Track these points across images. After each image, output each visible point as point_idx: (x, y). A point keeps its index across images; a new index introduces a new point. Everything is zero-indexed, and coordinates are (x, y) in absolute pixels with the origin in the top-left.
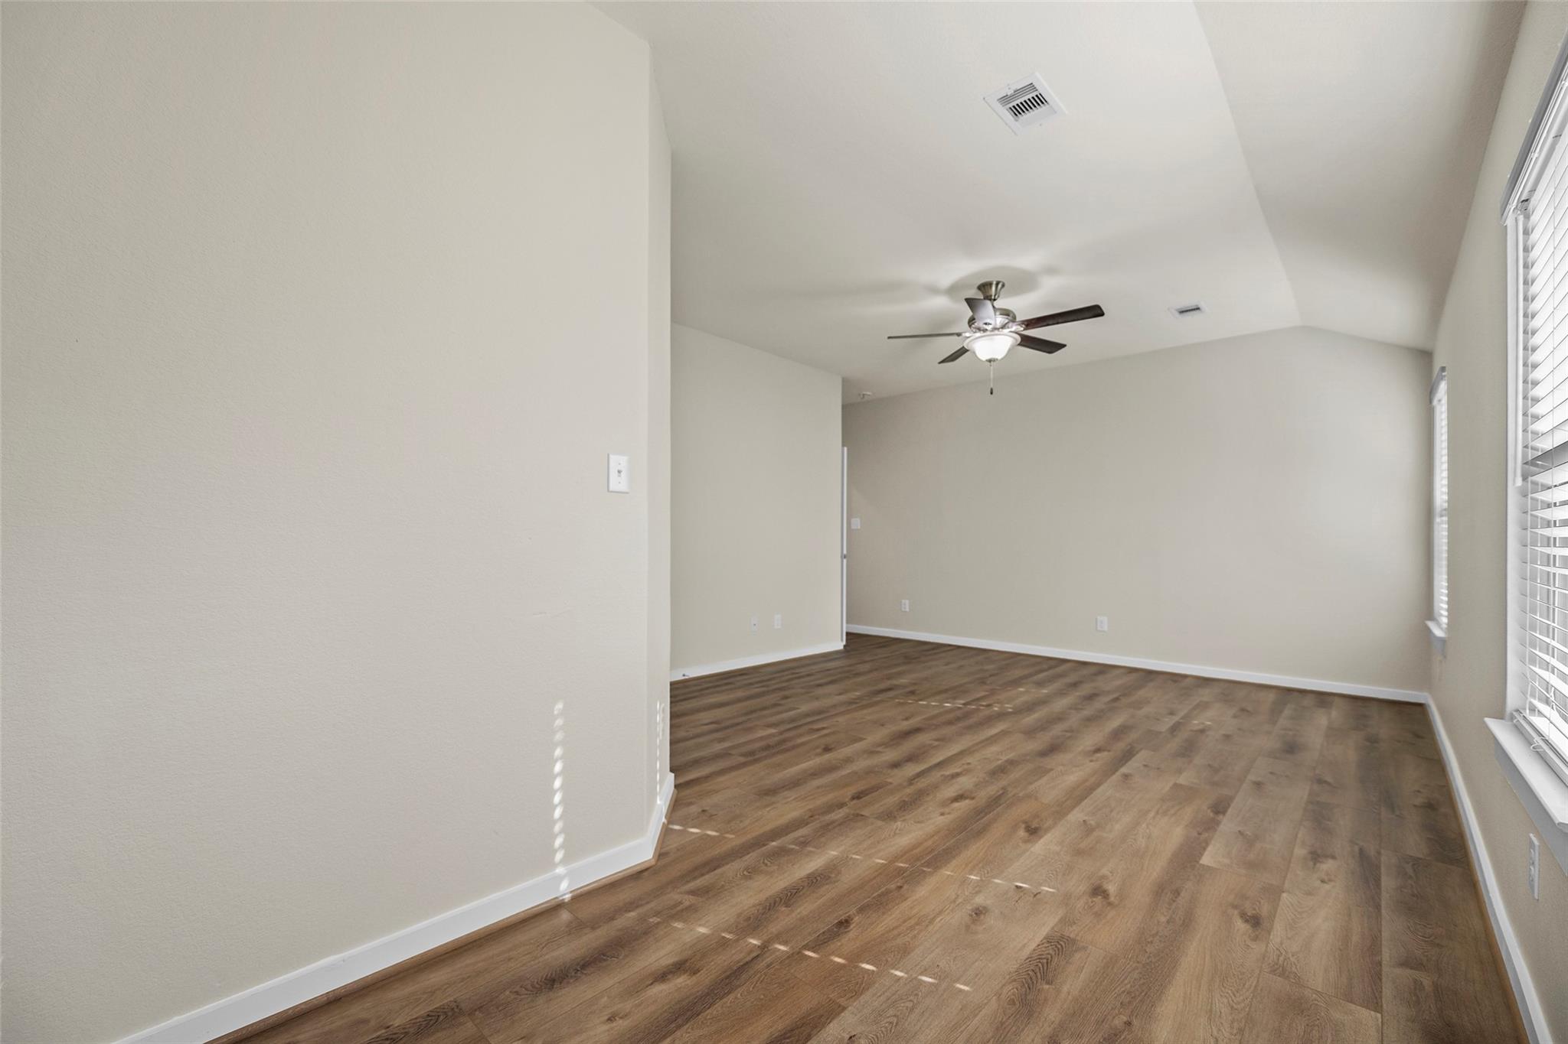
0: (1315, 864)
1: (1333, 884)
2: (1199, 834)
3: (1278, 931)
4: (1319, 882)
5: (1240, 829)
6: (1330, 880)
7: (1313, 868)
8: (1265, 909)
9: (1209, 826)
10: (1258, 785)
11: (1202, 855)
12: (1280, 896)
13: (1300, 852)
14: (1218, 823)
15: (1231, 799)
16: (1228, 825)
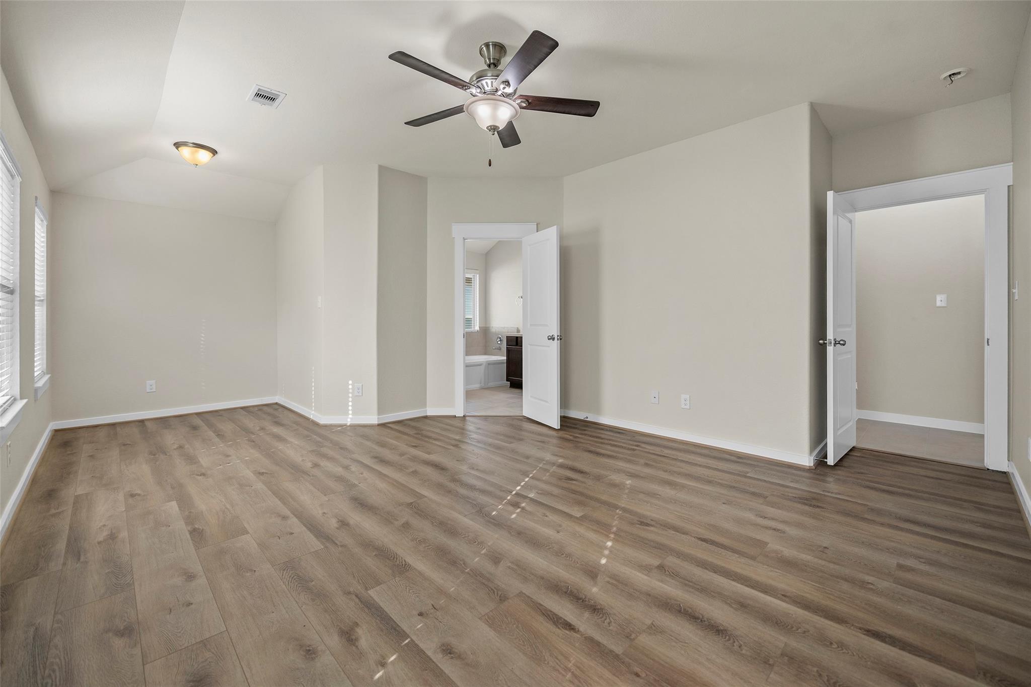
0: (111, 532)
1: (98, 527)
2: (190, 512)
3: (121, 497)
4: (107, 524)
5: (170, 528)
6: (100, 528)
7: (111, 529)
8: (131, 501)
9: (190, 519)
10: (190, 577)
11: (178, 504)
12: (126, 508)
13: (124, 534)
14: (187, 524)
15: (197, 548)
16: (180, 526)
